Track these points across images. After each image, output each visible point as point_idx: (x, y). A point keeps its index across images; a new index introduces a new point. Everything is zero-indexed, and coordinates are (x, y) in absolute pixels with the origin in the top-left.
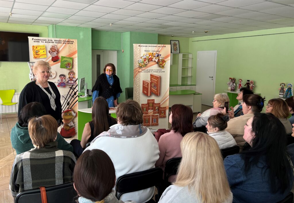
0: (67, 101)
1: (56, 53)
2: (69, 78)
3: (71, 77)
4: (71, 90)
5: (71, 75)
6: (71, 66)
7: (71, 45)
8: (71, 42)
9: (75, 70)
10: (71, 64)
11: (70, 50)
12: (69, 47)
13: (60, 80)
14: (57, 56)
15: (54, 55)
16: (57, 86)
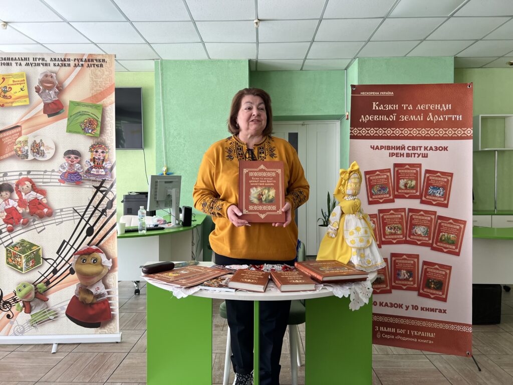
0: (87, 222)
1: (55, 92)
5: (97, 152)
6: (98, 129)
7: (98, 71)
8: (98, 63)
9: (108, 140)
10: (97, 121)
11: (95, 84)
12: (92, 75)
13: (67, 164)
14: (58, 100)
15: (51, 96)
16: (59, 180)
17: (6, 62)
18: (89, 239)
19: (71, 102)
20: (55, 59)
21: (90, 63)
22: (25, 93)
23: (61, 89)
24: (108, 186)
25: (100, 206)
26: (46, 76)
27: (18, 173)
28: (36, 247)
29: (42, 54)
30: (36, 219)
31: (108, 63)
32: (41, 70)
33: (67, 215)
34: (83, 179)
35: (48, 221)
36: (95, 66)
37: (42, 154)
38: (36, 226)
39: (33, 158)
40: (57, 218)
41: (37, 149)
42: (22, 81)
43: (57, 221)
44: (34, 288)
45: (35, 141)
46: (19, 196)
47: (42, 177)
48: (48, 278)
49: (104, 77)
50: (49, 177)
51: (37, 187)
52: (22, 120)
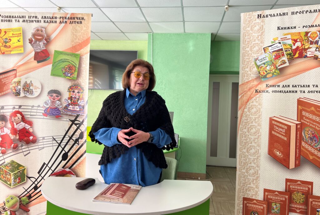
0: (63, 149)
1: (44, 43)
2: (71, 98)
3: (75, 98)
4: (74, 126)
5: (74, 92)
6: (76, 73)
7: (78, 26)
8: (78, 21)
9: (83, 83)
10: (75, 67)
11: (75, 38)
12: (73, 30)
13: (49, 101)
14: (46, 50)
15: (40, 47)
16: (43, 114)
17: (8, 19)
18: (64, 163)
19: (56, 51)
20: (45, 17)
21: (72, 21)
22: (21, 43)
23: (48, 41)
24: (81, 120)
25: (74, 136)
26: (38, 30)
27: (12, 107)
28: (22, 167)
29: (35, 13)
30: (24, 145)
31: (86, 20)
32: (35, 25)
33: (48, 143)
34: (62, 114)
35: (33, 147)
36: (76, 23)
37: (31, 92)
38: (24, 150)
39: (24, 95)
40: (40, 144)
41: (27, 88)
42: (19, 34)
43: (40, 147)
44: (19, 201)
45: (26, 82)
46: (11, 125)
47: (30, 110)
48: (30, 193)
49: (83, 31)
50: (35, 111)
51: (26, 119)
52: (17, 65)
